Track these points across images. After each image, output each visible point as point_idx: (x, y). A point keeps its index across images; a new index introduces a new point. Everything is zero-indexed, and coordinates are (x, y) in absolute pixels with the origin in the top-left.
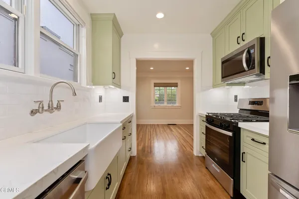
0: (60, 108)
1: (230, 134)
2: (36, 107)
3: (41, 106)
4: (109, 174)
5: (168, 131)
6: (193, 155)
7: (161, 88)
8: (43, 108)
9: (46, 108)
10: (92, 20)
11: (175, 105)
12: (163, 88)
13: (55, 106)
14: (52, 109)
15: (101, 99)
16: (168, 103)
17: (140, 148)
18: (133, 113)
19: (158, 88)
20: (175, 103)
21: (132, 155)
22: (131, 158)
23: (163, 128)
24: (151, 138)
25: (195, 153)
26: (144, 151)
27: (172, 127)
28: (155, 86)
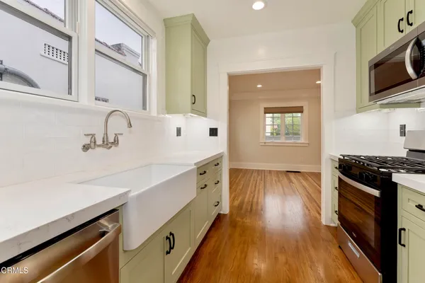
0: (118, 143)
1: (376, 193)
2: (87, 141)
3: (93, 140)
4: (171, 234)
5: (285, 180)
6: (320, 223)
7: (276, 115)
8: (95, 142)
9: (99, 142)
10: (166, 28)
11: (299, 141)
12: (279, 115)
13: (111, 140)
14: (107, 144)
15: (179, 132)
16: (287, 139)
17: (236, 203)
18: (223, 153)
19: (271, 115)
20: (299, 138)
21: (222, 212)
22: (219, 217)
23: (278, 177)
24: (255, 190)
25: (324, 221)
26: (241, 209)
27: (292, 176)
28: (265, 113)
